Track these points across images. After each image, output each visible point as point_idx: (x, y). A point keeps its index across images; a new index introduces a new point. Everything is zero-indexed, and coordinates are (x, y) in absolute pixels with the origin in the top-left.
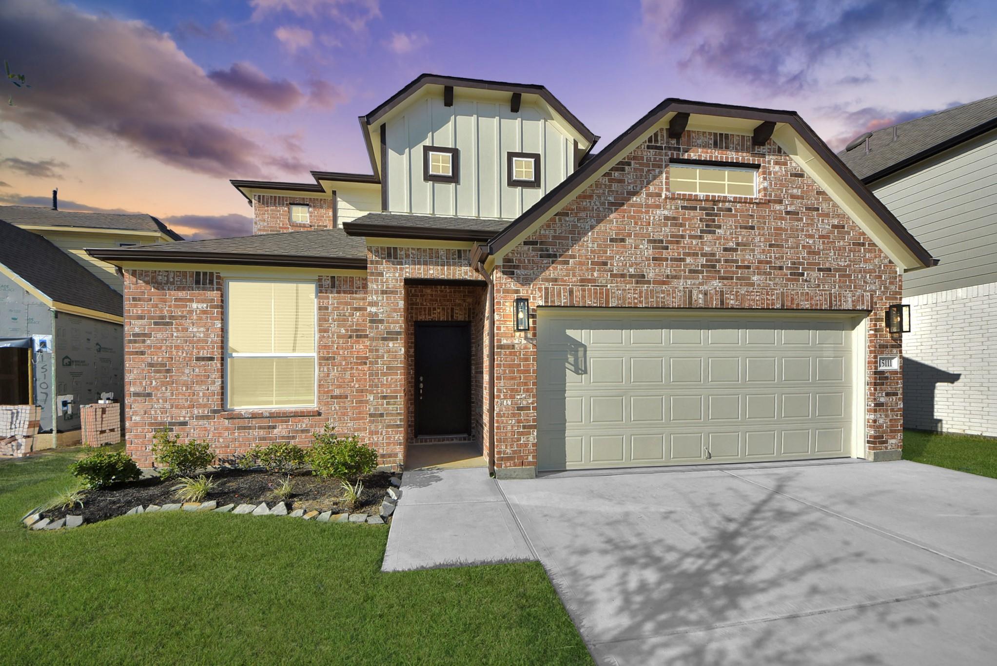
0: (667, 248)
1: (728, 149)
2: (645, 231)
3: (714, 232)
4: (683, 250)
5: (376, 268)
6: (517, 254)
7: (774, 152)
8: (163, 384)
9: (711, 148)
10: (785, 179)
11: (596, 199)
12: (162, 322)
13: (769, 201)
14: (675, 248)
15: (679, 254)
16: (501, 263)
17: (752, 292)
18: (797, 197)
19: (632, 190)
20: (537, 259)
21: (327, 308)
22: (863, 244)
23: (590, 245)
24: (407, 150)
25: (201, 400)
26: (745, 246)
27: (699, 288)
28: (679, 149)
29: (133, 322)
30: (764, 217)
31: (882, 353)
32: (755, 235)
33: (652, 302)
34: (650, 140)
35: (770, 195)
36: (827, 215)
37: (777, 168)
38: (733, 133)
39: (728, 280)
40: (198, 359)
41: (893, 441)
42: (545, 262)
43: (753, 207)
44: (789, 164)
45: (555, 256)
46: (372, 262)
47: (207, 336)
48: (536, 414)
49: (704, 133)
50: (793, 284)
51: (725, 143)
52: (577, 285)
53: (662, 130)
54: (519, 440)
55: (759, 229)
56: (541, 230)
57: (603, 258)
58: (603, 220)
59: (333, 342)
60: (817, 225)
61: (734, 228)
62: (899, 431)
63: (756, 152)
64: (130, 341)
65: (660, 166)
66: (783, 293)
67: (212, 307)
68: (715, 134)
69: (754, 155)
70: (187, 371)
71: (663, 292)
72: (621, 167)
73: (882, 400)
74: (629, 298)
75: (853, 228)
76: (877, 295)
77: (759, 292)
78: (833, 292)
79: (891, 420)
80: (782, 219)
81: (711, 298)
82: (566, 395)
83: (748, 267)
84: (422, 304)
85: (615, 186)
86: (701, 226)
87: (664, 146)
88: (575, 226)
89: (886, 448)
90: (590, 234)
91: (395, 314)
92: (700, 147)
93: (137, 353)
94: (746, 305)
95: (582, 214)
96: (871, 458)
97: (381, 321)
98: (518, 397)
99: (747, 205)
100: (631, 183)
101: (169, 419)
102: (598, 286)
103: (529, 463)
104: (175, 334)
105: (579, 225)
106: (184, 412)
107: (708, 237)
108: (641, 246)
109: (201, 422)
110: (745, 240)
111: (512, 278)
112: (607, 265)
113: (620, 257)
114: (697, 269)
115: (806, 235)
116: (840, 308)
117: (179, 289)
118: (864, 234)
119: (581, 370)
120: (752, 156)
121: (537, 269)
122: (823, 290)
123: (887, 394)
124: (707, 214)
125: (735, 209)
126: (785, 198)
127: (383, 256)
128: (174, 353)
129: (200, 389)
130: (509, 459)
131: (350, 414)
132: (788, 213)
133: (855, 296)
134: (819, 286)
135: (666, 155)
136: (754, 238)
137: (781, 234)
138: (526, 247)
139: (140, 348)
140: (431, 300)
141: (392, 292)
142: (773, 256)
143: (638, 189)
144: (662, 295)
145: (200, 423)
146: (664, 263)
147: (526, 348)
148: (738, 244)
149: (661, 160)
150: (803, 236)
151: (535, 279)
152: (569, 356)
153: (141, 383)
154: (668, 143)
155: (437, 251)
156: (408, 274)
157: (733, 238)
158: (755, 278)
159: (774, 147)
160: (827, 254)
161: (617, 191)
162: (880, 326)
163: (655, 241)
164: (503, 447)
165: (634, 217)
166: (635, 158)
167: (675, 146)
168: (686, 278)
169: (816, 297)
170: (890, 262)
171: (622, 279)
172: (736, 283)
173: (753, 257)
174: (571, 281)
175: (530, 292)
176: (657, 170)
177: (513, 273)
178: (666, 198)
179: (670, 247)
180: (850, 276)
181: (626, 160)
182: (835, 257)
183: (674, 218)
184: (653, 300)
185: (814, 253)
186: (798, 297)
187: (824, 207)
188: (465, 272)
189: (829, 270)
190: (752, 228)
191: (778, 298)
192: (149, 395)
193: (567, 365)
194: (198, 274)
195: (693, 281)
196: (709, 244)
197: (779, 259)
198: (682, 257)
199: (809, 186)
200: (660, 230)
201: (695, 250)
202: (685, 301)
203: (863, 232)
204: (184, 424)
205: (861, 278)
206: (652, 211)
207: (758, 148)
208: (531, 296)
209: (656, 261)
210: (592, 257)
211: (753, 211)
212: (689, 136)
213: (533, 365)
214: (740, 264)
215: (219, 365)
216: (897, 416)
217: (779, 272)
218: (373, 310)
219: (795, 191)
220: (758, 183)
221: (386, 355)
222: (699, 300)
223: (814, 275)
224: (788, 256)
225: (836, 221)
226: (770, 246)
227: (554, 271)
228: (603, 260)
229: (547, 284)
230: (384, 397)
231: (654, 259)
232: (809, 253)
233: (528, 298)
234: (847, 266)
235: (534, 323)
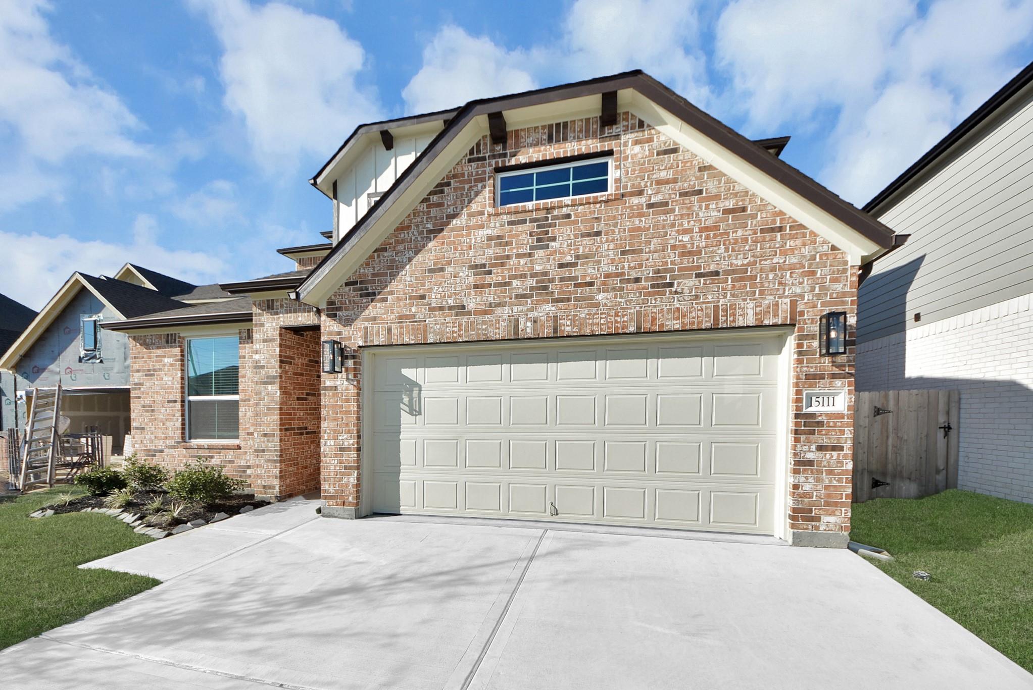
0: (490, 273)
1: (567, 140)
2: (466, 256)
3: (547, 246)
4: (509, 273)
5: (259, 320)
6: (339, 296)
7: (633, 128)
8: (150, 420)
9: (545, 144)
10: (649, 161)
11: (414, 229)
12: (150, 374)
13: (623, 196)
14: (499, 271)
15: (504, 277)
16: (325, 306)
17: (595, 314)
18: (667, 182)
19: (452, 213)
20: (357, 299)
22: (780, 229)
23: (408, 279)
24: (354, 201)
25: (170, 434)
26: (587, 258)
27: (527, 315)
28: (505, 155)
30: (614, 218)
31: (811, 386)
32: (601, 242)
33: (473, 335)
34: (471, 152)
35: (626, 187)
36: (717, 197)
37: (637, 149)
38: (573, 119)
39: (563, 302)
40: (169, 402)
41: (832, 519)
42: (364, 301)
43: (601, 206)
44: (655, 140)
45: (374, 294)
46: (256, 315)
48: (356, 455)
49: (536, 128)
50: (655, 299)
51: (563, 134)
52: (395, 323)
53: (484, 137)
54: (341, 479)
55: (607, 234)
56: (360, 269)
57: (421, 291)
58: (420, 250)
60: (697, 215)
61: (572, 237)
62: (843, 504)
63: (606, 135)
66: (639, 313)
67: (176, 361)
68: (551, 126)
69: (603, 139)
70: (162, 411)
71: (485, 323)
72: (439, 189)
73: (810, 456)
74: (447, 332)
75: (762, 208)
76: (806, 300)
77: (605, 313)
78: (720, 304)
79: (826, 487)
80: (641, 215)
81: (542, 326)
82: (401, 437)
83: (591, 284)
85: (434, 212)
86: (530, 241)
87: (487, 155)
88: (393, 261)
89: (817, 528)
90: (408, 267)
91: (273, 360)
92: (531, 146)
94: (588, 332)
95: (400, 247)
96: (790, 541)
97: (262, 367)
98: (340, 438)
99: (592, 205)
100: (450, 205)
101: (153, 448)
102: (416, 322)
103: (351, 504)
104: (156, 383)
105: (397, 259)
106: (161, 442)
107: (540, 253)
108: (461, 274)
110: (587, 250)
111: (335, 320)
112: (425, 299)
113: (439, 288)
114: (525, 292)
115: (678, 231)
116: (733, 325)
117: (158, 348)
118: (781, 213)
119: (416, 411)
120: (600, 142)
121: (358, 309)
122: (703, 303)
123: (820, 448)
124: (539, 227)
125: (575, 214)
126: (647, 186)
127: (263, 308)
128: (155, 397)
129: (169, 424)
130: (332, 498)
132: (650, 206)
133: (761, 306)
134: (697, 297)
135: (490, 165)
136: (599, 247)
137: (639, 236)
138: (347, 289)
139: (138, 394)
141: (271, 340)
142: (626, 267)
143: (458, 210)
144: (484, 327)
145: (170, 451)
146: (487, 290)
147: (347, 389)
148: (578, 257)
149: (484, 172)
150: (674, 233)
151: (355, 320)
152: (404, 396)
153: (139, 420)
154: (492, 150)
156: (282, 323)
157: (571, 250)
158: (600, 297)
159: (633, 122)
160: (712, 252)
161: (436, 217)
162: (808, 347)
163: (476, 267)
164: (327, 486)
165: (454, 242)
166: (455, 176)
167: (501, 152)
168: (511, 305)
169: (691, 312)
170: (834, 248)
171: (441, 312)
172: (574, 305)
173: (598, 270)
174: (389, 318)
175: (351, 333)
176: (480, 185)
177: (335, 315)
178: (490, 215)
179: (494, 270)
180: (754, 277)
181: (446, 181)
182: (726, 255)
183: (499, 237)
184: (474, 333)
185: (690, 253)
186: (663, 315)
187: (711, 186)
189: (717, 273)
190: (598, 234)
191: (632, 319)
192: (143, 429)
193: (402, 406)
194: (168, 335)
195: (520, 308)
196: (542, 262)
197: (635, 268)
198: (507, 280)
199: (687, 162)
200: (482, 253)
201: (523, 271)
202: (509, 331)
203: (780, 211)
204: (162, 451)
205: (773, 278)
206: (474, 232)
207: (608, 129)
208: (353, 336)
209: (478, 288)
210: (410, 291)
211: (599, 212)
212: (517, 136)
213: (354, 407)
214: (579, 281)
215: (181, 406)
216: (839, 481)
217: (635, 285)
218: (257, 357)
219: (663, 175)
220: (613, 174)
221: (266, 397)
222: (527, 328)
223: (690, 283)
224: (651, 261)
225: (730, 204)
226: (624, 253)
227: (374, 309)
228: (421, 292)
229: (366, 324)
230: (265, 435)
231: (476, 287)
232: (682, 254)
233: (350, 339)
234: (748, 264)
235: (355, 363)
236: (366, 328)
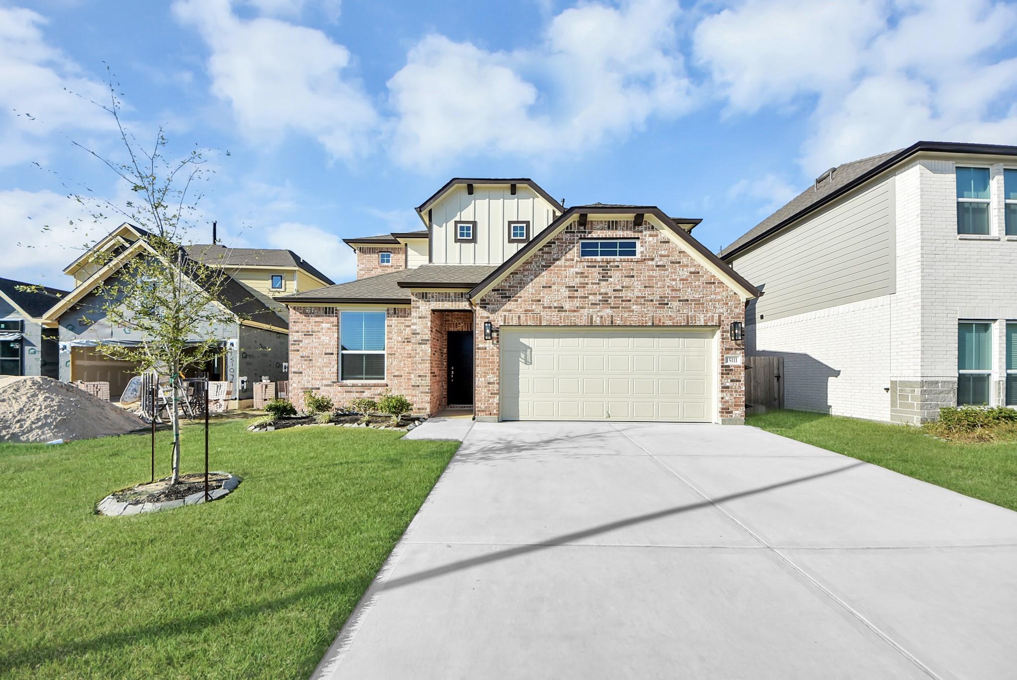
0: (577, 291)
1: (617, 229)
2: (564, 281)
3: (607, 280)
4: (587, 292)
5: (416, 304)
6: (488, 296)
7: (649, 229)
8: (308, 367)
9: (606, 229)
10: (656, 245)
11: (534, 264)
12: (308, 334)
13: (644, 260)
14: (582, 290)
15: (585, 294)
16: (479, 302)
17: (632, 316)
18: (665, 256)
19: (556, 258)
20: (500, 299)
21: (391, 326)
22: (714, 283)
23: (531, 290)
24: (445, 224)
25: (326, 376)
26: (627, 288)
27: (597, 314)
28: (585, 232)
29: (294, 334)
30: (641, 270)
31: (728, 353)
32: (635, 281)
33: (568, 322)
34: (567, 228)
35: (646, 256)
36: (687, 266)
37: (651, 239)
38: (621, 220)
39: (616, 309)
40: (326, 354)
41: (737, 412)
42: (504, 300)
43: (633, 263)
44: (659, 236)
45: (510, 297)
46: (414, 301)
47: (330, 341)
48: (498, 387)
49: (602, 221)
50: (660, 310)
51: (615, 226)
52: (522, 313)
53: (574, 222)
54: (489, 400)
55: (637, 277)
56: (501, 282)
58: (538, 276)
59: (394, 345)
60: (678, 273)
61: (620, 277)
62: (742, 406)
63: (636, 230)
64: (292, 344)
65: (573, 243)
66: (653, 316)
67: (333, 326)
68: (609, 222)
69: (635, 232)
70: (320, 360)
71: (574, 316)
72: (549, 245)
73: (727, 384)
74: (553, 321)
75: (706, 273)
76: (725, 316)
77: (637, 316)
78: (689, 315)
79: (735, 398)
80: (653, 270)
81: (605, 320)
82: (519, 377)
83: (630, 301)
84: (452, 321)
85: (545, 256)
86: (599, 277)
87: (576, 231)
88: (522, 280)
89: (732, 416)
90: (530, 284)
91: (426, 330)
92: (599, 230)
93: (295, 350)
94: (628, 324)
95: (526, 273)
96: (721, 423)
97: (418, 334)
98: (488, 377)
99: (628, 262)
100: (555, 254)
101: (311, 386)
102: (535, 314)
103: (495, 414)
104: (314, 341)
105: (524, 279)
106: (318, 382)
107: (604, 283)
108: (561, 290)
109: (327, 388)
110: (627, 284)
111: (486, 310)
112: (540, 302)
113: (548, 297)
114: (596, 302)
115: (670, 280)
116: (695, 325)
117: (317, 316)
118: (714, 276)
119: (529, 363)
120: (633, 232)
121: (500, 305)
122: (682, 314)
123: (732, 381)
124: (603, 270)
125: (621, 265)
126: (655, 257)
127: (419, 298)
128: (314, 351)
129: (326, 370)
130: (483, 411)
131: (404, 386)
132: (657, 266)
133: (706, 317)
134: (679, 311)
135: (577, 236)
136: (634, 283)
137: (652, 280)
138: (493, 293)
139: (296, 348)
140: (457, 318)
141: (424, 318)
142: (646, 294)
143: (559, 257)
144: (574, 319)
146: (575, 299)
147: (493, 349)
148: (623, 287)
149: (574, 239)
150: (668, 280)
151: (498, 311)
152: (522, 354)
153: (297, 366)
154: (579, 229)
155: (449, 294)
156: (433, 307)
157: (619, 283)
158: (634, 307)
159: (649, 226)
160: (685, 290)
161: (547, 259)
162: (726, 336)
163: (570, 287)
164: (480, 405)
165: (557, 273)
166: (557, 239)
167: (583, 231)
168: (589, 308)
169: (676, 318)
170: (735, 294)
171: (549, 310)
172: (622, 310)
173: (633, 294)
174: (519, 311)
175: (496, 317)
176: (572, 245)
177: (486, 307)
178: (577, 262)
179: (579, 290)
180: (703, 304)
181: (552, 241)
182: (691, 292)
183: (582, 273)
185: (676, 290)
186: (664, 318)
187: (684, 261)
188: (464, 305)
189: (688, 300)
190: (633, 276)
191: (649, 319)
192: (301, 373)
193: (520, 359)
194: (326, 308)
195: (594, 310)
196: (604, 288)
197: (651, 295)
198: (586, 296)
199: (673, 248)
200: (573, 280)
201: (595, 291)
202: (588, 322)
204: (318, 389)
205: (712, 305)
206: (569, 269)
207: (637, 227)
208: (497, 320)
210: (532, 297)
211: (633, 266)
212: (592, 224)
213: (496, 359)
214: (624, 299)
215: (336, 357)
216: (740, 395)
217: (651, 303)
218: (413, 327)
219: (663, 253)
220: (639, 249)
221: (421, 353)
222: (597, 321)
223: (676, 304)
224: (657, 293)
225: (693, 270)
226: (645, 287)
227: (509, 305)
228: (538, 298)
229: (505, 313)
230: (420, 376)
231: (569, 297)
232: (672, 290)
233: (494, 321)
234: (701, 297)
235: (498, 335)
236: (505, 316)
